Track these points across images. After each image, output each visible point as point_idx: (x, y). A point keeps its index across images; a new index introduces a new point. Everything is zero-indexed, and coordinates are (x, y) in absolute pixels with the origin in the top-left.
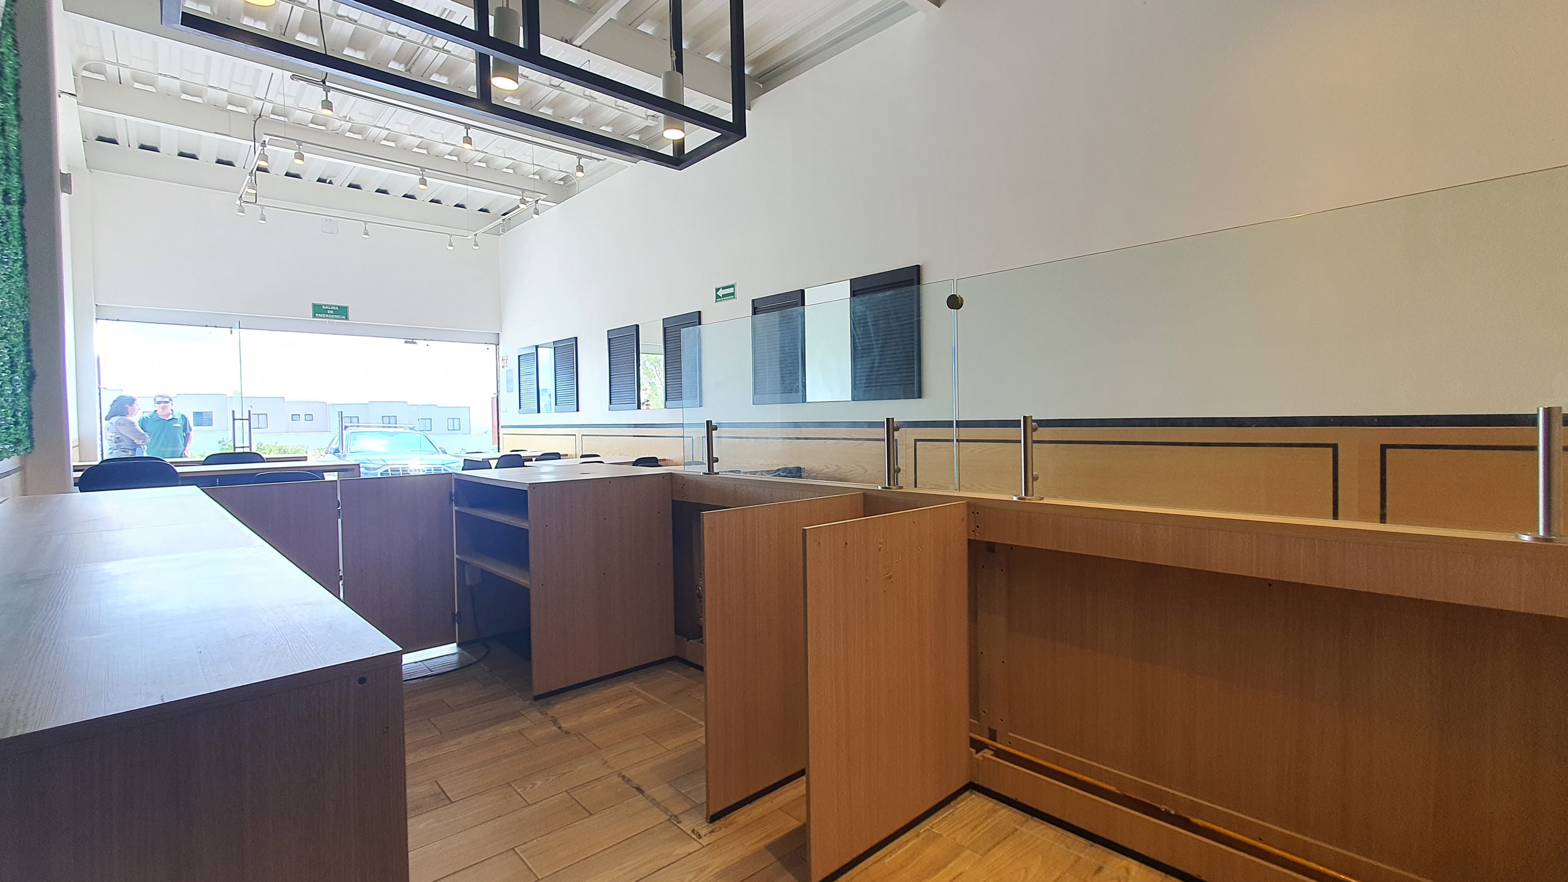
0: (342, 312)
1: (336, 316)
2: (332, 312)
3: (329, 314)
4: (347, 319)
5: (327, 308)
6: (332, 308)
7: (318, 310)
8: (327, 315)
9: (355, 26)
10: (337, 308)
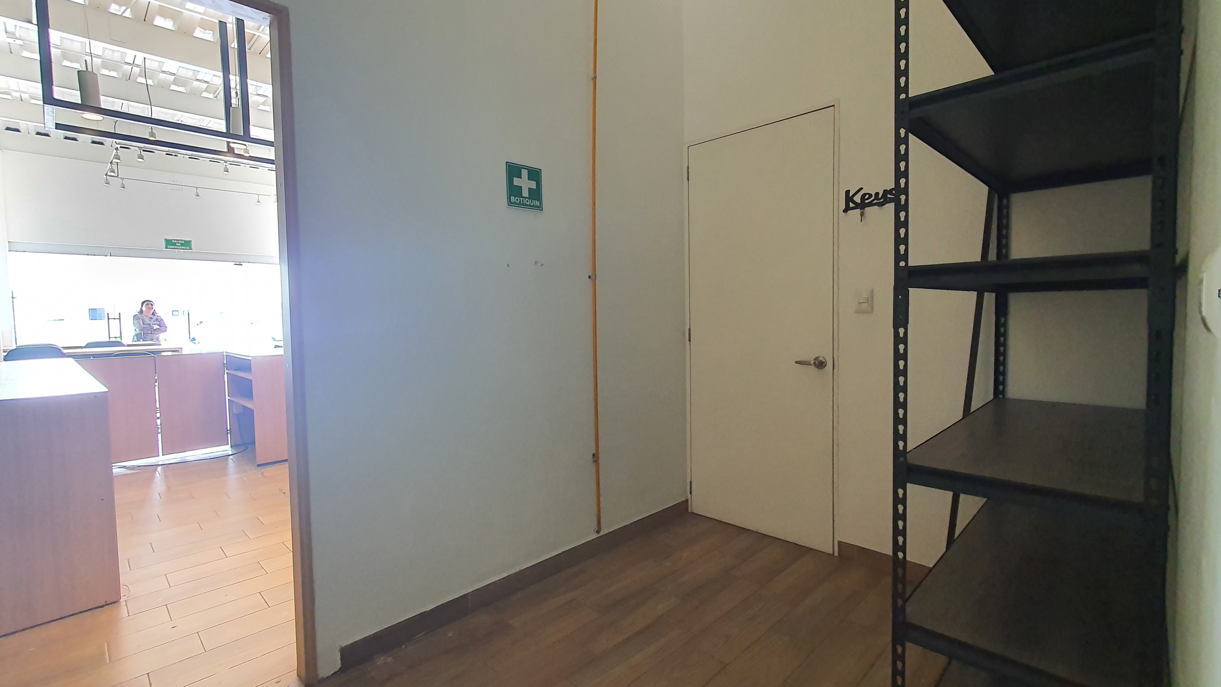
0: (187, 244)
1: (183, 247)
2: (179, 244)
3: (177, 246)
4: (191, 249)
5: (176, 241)
6: (180, 242)
7: (169, 243)
8: (176, 247)
9: (174, 77)
10: (183, 242)
